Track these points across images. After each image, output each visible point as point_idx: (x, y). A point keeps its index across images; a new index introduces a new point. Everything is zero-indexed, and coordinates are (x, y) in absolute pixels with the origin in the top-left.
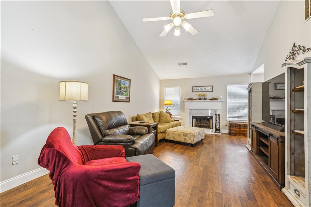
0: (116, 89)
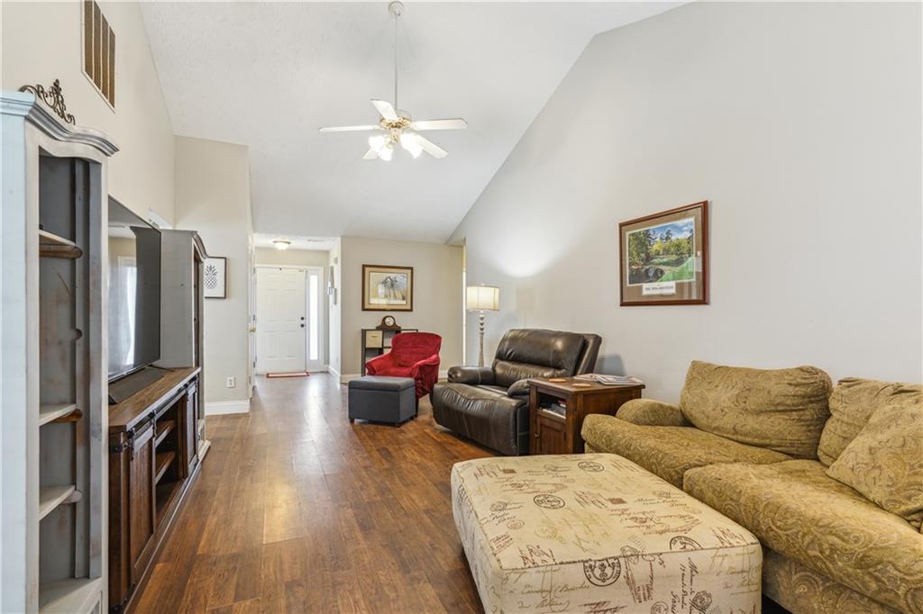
0: (630, 263)
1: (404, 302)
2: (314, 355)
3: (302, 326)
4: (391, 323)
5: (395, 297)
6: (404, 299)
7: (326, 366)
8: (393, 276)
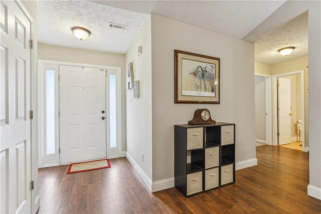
1: (213, 94)
2: (113, 143)
3: (103, 118)
4: (207, 117)
5: (206, 89)
6: (213, 90)
7: (124, 152)
8: (203, 65)
